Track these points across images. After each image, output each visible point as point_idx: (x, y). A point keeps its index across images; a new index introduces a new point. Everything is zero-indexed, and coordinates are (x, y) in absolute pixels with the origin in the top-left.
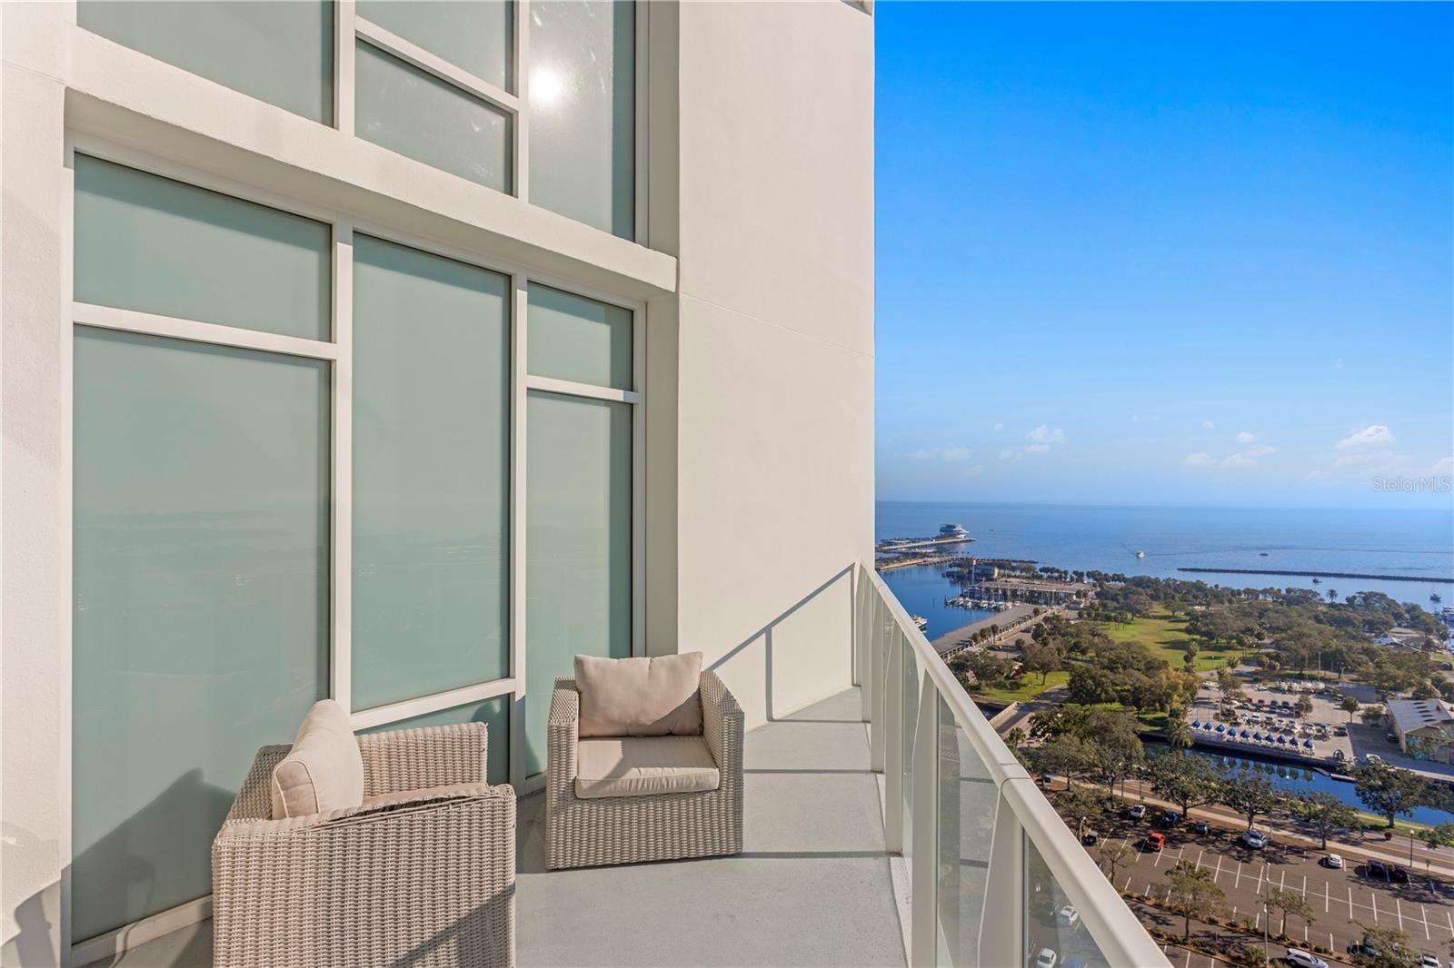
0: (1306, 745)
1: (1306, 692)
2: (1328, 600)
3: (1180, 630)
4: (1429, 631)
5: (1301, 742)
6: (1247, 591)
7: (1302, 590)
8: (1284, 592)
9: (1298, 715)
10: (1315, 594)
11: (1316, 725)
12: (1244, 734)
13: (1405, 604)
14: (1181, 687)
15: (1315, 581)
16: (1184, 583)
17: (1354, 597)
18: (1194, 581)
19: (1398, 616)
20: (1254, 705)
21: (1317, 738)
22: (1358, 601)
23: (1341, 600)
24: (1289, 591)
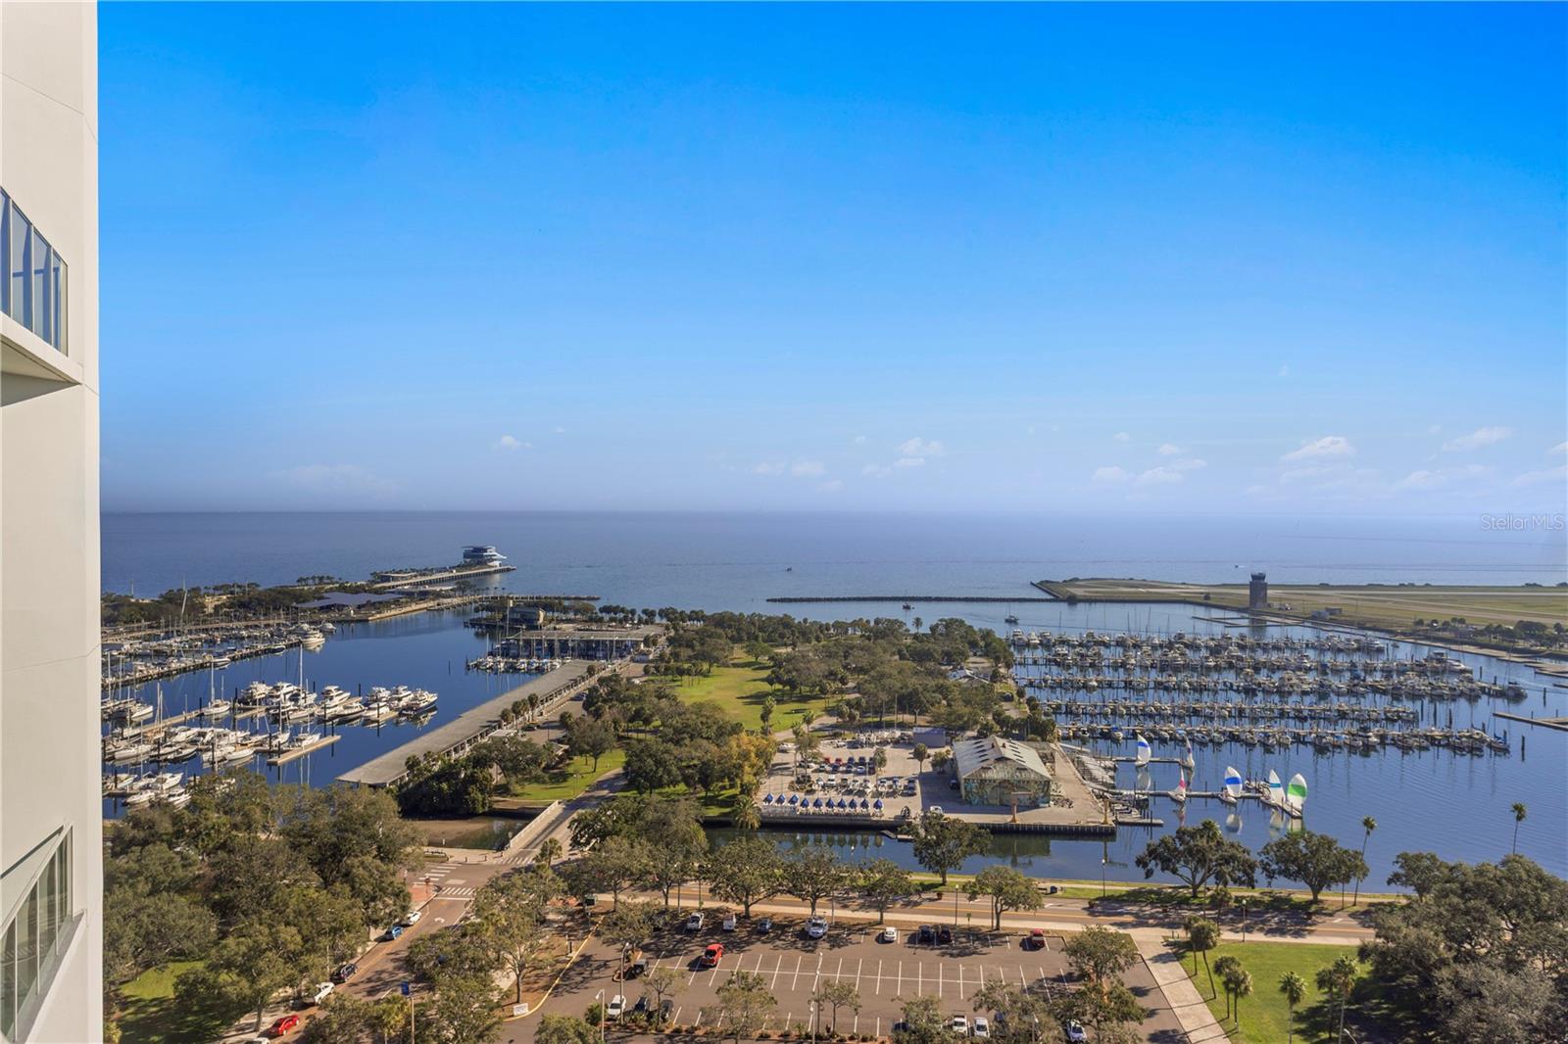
0: (877, 806)
1: (884, 743)
2: (913, 631)
3: (763, 680)
4: (997, 660)
5: (871, 802)
6: (837, 625)
7: (889, 621)
8: (872, 624)
9: (872, 771)
10: (902, 624)
11: (888, 779)
12: (817, 804)
13: (980, 630)
14: (753, 755)
15: (907, 608)
16: (770, 618)
17: (937, 625)
18: (781, 616)
19: (973, 645)
20: (831, 765)
21: (889, 795)
22: (941, 629)
23: (925, 630)
24: (877, 622)
